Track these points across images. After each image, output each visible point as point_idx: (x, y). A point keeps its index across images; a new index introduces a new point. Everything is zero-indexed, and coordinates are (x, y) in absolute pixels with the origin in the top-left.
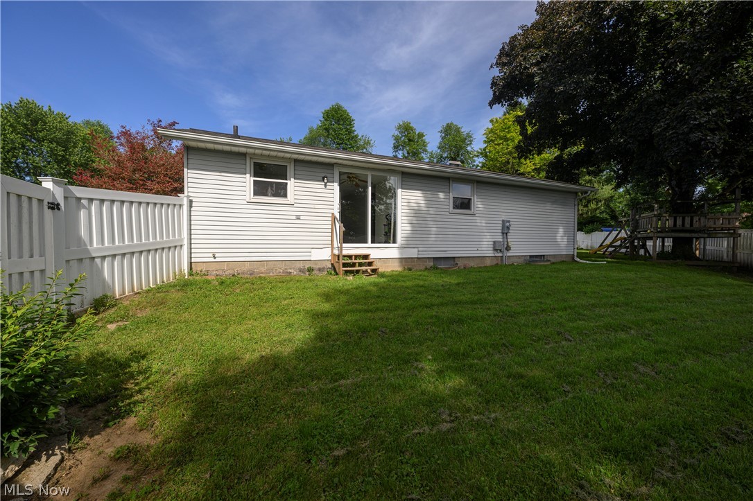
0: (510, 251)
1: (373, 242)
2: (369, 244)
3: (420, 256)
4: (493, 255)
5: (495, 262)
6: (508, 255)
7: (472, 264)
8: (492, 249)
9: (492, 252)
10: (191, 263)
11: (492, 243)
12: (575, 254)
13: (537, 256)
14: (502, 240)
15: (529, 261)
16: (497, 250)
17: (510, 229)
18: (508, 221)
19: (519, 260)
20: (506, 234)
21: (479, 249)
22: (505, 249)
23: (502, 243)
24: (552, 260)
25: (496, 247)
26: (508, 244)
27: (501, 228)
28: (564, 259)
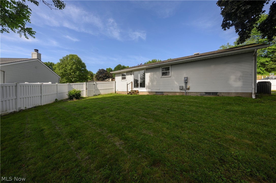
1: (140, 87)
2: (139, 88)
3: (151, 91)
4: (180, 91)
5: (181, 94)
6: (188, 91)
7: (170, 94)
9: (179, 90)
10: (116, 91)
11: (179, 87)
12: (253, 92)
13: (211, 92)
14: (184, 85)
15: (204, 95)
16: (182, 90)
17: (188, 80)
18: (187, 77)
19: (197, 94)
20: (186, 83)
21: (173, 89)
22: (187, 89)
23: (184, 87)
24: (226, 95)
25: (181, 88)
26: (188, 87)
27: (184, 81)
28: (240, 96)
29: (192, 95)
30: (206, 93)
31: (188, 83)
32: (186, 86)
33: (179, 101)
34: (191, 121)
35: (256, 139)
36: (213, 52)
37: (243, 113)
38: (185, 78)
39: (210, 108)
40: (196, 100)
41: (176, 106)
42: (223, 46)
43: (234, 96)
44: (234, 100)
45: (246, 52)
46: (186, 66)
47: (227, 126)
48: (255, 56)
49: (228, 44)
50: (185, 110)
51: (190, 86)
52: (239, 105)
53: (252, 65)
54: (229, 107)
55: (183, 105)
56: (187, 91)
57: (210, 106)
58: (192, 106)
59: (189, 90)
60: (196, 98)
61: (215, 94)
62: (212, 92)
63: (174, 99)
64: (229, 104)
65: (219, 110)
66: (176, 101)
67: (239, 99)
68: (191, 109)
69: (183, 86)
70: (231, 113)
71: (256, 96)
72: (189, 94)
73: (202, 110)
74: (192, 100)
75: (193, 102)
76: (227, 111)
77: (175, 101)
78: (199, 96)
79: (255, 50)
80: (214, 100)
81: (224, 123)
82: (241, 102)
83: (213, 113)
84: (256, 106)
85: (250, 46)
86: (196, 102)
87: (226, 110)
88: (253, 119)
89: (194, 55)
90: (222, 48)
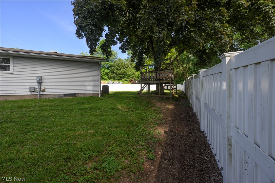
0: (45, 92)
4: (31, 94)
5: (33, 97)
6: (43, 94)
8: (29, 91)
9: (30, 92)
11: (29, 88)
12: (100, 93)
13: (69, 94)
14: (37, 86)
15: (63, 97)
16: (33, 92)
17: (43, 80)
18: (41, 77)
19: (55, 96)
20: (40, 83)
21: (17, 91)
22: (41, 91)
23: (37, 88)
24: (82, 96)
25: (33, 90)
26: (43, 88)
27: (36, 80)
28: (92, 95)
29: (48, 97)
30: (65, 95)
31: (42, 83)
32: (40, 87)
33: (26, 107)
34: (39, 130)
35: (96, 127)
36: (71, 55)
37: (91, 109)
38: (38, 77)
39: (65, 110)
40: (52, 103)
41: (18, 115)
42: (82, 53)
43: (88, 96)
44: (87, 100)
45: (95, 62)
46: (39, 63)
47: (78, 124)
48: (100, 66)
49: (86, 53)
50: (34, 118)
51: (46, 88)
52: (90, 103)
53: (98, 72)
54: (82, 106)
55: (31, 111)
56: (41, 94)
57: (66, 107)
58: (45, 110)
59: (44, 92)
60: (52, 101)
61: (74, 95)
62: (71, 94)
63: (17, 104)
64: (83, 103)
65: (74, 110)
66: (20, 107)
67: (91, 99)
68: (42, 114)
69: (35, 87)
70: (83, 111)
71: (101, 95)
72: (45, 97)
73: (56, 113)
74: (46, 104)
75: (47, 105)
76: (81, 109)
77: (18, 108)
78: (58, 98)
79: (100, 62)
80: (71, 101)
81: (76, 121)
82: (91, 101)
83: (67, 114)
84: (99, 103)
85: (97, 58)
86: (51, 106)
87: (79, 109)
88: (96, 113)
89: (51, 53)
90: (81, 55)
